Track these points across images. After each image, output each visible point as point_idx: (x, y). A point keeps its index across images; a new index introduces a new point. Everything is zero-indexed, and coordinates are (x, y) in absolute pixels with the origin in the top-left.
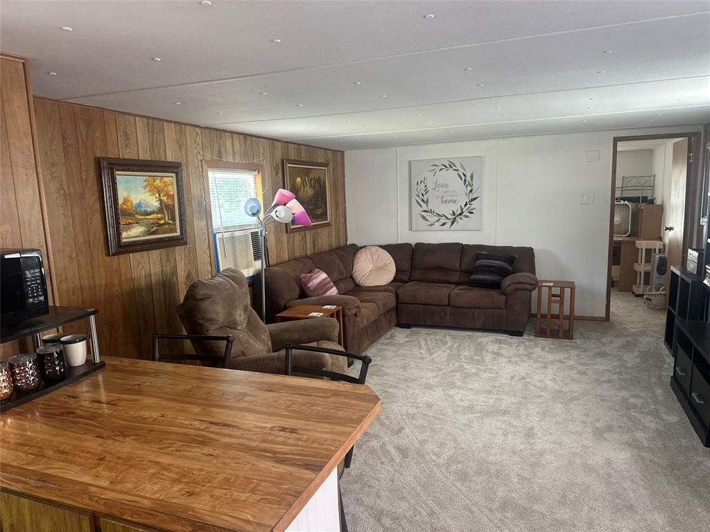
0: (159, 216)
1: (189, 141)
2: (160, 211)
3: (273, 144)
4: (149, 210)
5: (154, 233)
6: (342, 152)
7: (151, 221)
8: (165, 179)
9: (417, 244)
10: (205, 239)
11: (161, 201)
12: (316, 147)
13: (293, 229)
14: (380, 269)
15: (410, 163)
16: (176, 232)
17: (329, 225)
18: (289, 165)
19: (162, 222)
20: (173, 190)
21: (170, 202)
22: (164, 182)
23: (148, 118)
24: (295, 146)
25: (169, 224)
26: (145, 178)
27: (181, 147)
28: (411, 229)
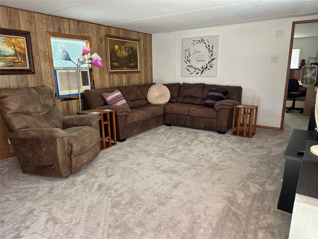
0: (15, 58)
1: (37, 22)
2: (15, 55)
3: (99, 27)
4: (7, 54)
5: (10, 66)
6: (151, 35)
7: (9, 60)
8: (18, 39)
9: (184, 84)
10: (49, 72)
11: (16, 51)
12: (132, 31)
13: (111, 72)
14: (162, 96)
15: (182, 39)
16: (27, 66)
17: (138, 72)
18: (109, 38)
19: (17, 61)
20: (24, 45)
21: (22, 51)
22: (18, 41)
23: (6, 7)
24: (115, 29)
25: (21, 62)
26: (4, 38)
27: (31, 24)
28: (182, 76)
